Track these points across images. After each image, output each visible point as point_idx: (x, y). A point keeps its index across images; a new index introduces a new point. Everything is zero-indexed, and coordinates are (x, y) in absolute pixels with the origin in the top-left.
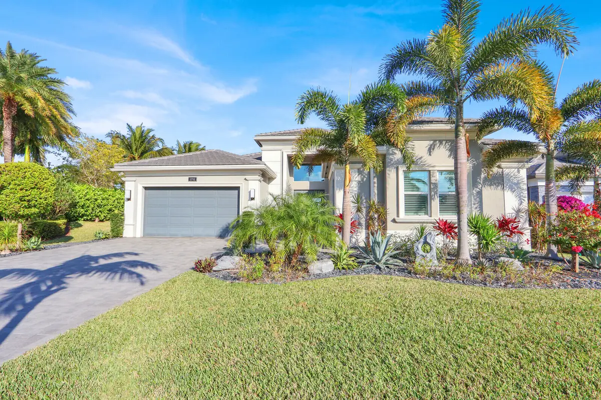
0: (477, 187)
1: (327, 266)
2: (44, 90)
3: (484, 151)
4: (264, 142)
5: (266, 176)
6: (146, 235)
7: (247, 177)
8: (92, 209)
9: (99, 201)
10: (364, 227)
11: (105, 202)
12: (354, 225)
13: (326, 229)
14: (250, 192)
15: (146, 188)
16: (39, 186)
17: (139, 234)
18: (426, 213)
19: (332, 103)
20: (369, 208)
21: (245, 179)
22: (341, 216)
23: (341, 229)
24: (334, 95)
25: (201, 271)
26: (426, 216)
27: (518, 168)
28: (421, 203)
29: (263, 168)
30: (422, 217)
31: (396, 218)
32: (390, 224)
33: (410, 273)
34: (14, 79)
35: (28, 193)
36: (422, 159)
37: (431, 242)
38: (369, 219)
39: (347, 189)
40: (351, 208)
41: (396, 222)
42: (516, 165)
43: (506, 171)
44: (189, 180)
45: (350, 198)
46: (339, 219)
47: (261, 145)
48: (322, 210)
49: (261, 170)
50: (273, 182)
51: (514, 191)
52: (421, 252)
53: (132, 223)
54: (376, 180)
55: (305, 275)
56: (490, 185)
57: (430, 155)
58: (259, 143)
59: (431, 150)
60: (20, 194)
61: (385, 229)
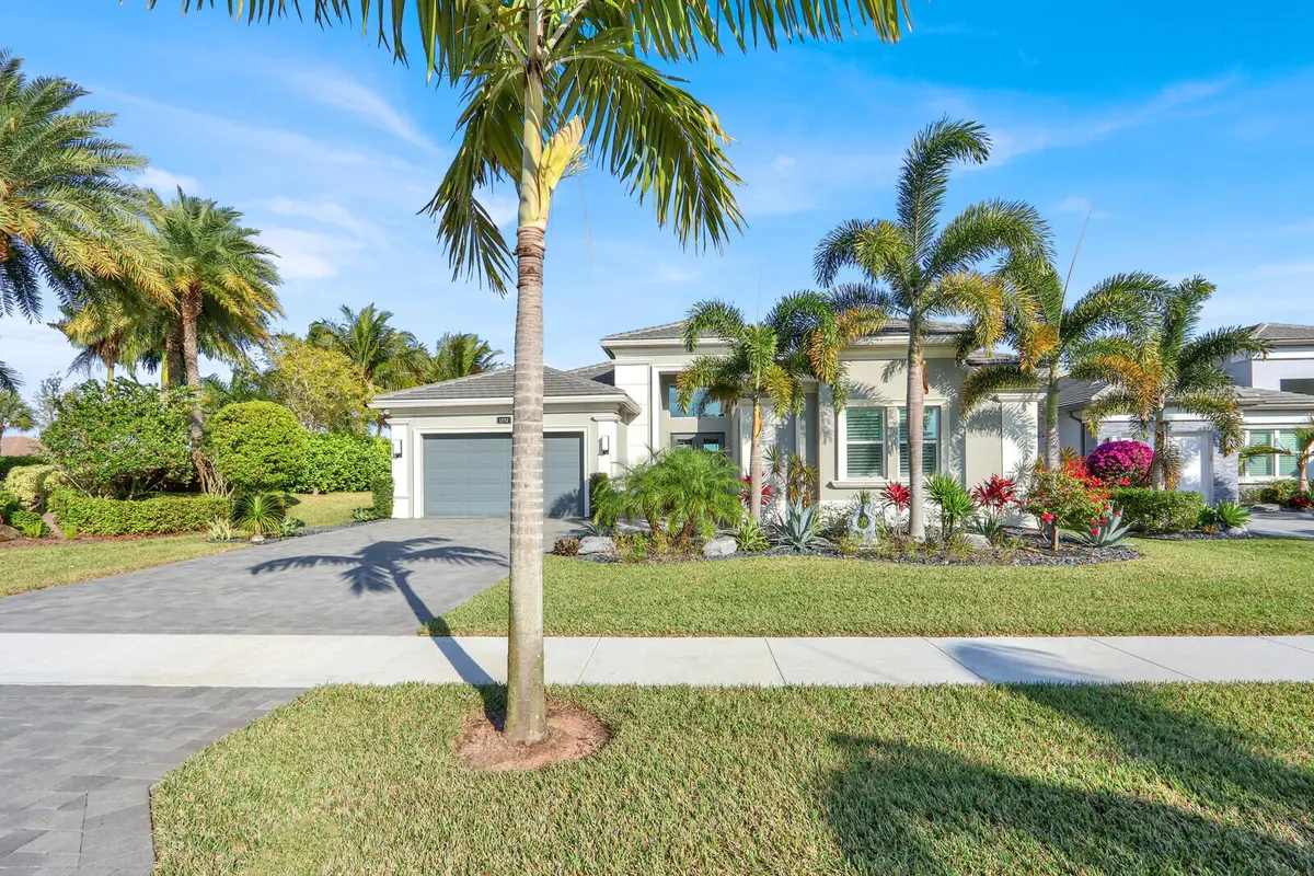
0: (957, 433)
1: (729, 545)
2: (250, 271)
3: (969, 376)
4: (618, 351)
5: (626, 413)
6: (428, 513)
7: (595, 416)
8: (310, 473)
9: (319, 457)
10: (784, 496)
11: (328, 458)
12: (769, 493)
13: (725, 497)
14: (601, 441)
15: (425, 436)
16: (288, 438)
17: (419, 513)
18: (881, 474)
19: (734, 318)
20: (792, 465)
21: (592, 419)
22: (749, 479)
23: (749, 498)
24: (736, 307)
25: (563, 554)
26: (881, 478)
27: (1026, 401)
28: (871, 459)
29: (625, 400)
30: (875, 480)
31: (833, 481)
32: (823, 490)
33: (836, 553)
34: (203, 254)
35: (274, 450)
36: (875, 390)
37: (869, 514)
38: (794, 484)
39: (757, 440)
40: (764, 465)
41: (834, 488)
42: (1018, 396)
43: (1006, 406)
44: (498, 422)
45: (763, 451)
46: (745, 485)
47: (613, 357)
48: (721, 471)
49: (619, 404)
50: (636, 421)
51: (1016, 439)
52: (856, 528)
53: (405, 494)
54: (804, 423)
55: (699, 557)
56: (981, 429)
57: (886, 380)
58: (609, 351)
59: (887, 374)
60: (266, 451)
61: (816, 497)
